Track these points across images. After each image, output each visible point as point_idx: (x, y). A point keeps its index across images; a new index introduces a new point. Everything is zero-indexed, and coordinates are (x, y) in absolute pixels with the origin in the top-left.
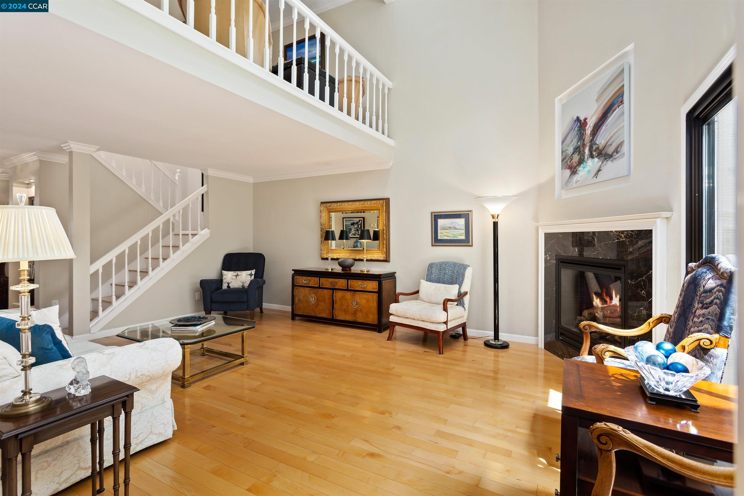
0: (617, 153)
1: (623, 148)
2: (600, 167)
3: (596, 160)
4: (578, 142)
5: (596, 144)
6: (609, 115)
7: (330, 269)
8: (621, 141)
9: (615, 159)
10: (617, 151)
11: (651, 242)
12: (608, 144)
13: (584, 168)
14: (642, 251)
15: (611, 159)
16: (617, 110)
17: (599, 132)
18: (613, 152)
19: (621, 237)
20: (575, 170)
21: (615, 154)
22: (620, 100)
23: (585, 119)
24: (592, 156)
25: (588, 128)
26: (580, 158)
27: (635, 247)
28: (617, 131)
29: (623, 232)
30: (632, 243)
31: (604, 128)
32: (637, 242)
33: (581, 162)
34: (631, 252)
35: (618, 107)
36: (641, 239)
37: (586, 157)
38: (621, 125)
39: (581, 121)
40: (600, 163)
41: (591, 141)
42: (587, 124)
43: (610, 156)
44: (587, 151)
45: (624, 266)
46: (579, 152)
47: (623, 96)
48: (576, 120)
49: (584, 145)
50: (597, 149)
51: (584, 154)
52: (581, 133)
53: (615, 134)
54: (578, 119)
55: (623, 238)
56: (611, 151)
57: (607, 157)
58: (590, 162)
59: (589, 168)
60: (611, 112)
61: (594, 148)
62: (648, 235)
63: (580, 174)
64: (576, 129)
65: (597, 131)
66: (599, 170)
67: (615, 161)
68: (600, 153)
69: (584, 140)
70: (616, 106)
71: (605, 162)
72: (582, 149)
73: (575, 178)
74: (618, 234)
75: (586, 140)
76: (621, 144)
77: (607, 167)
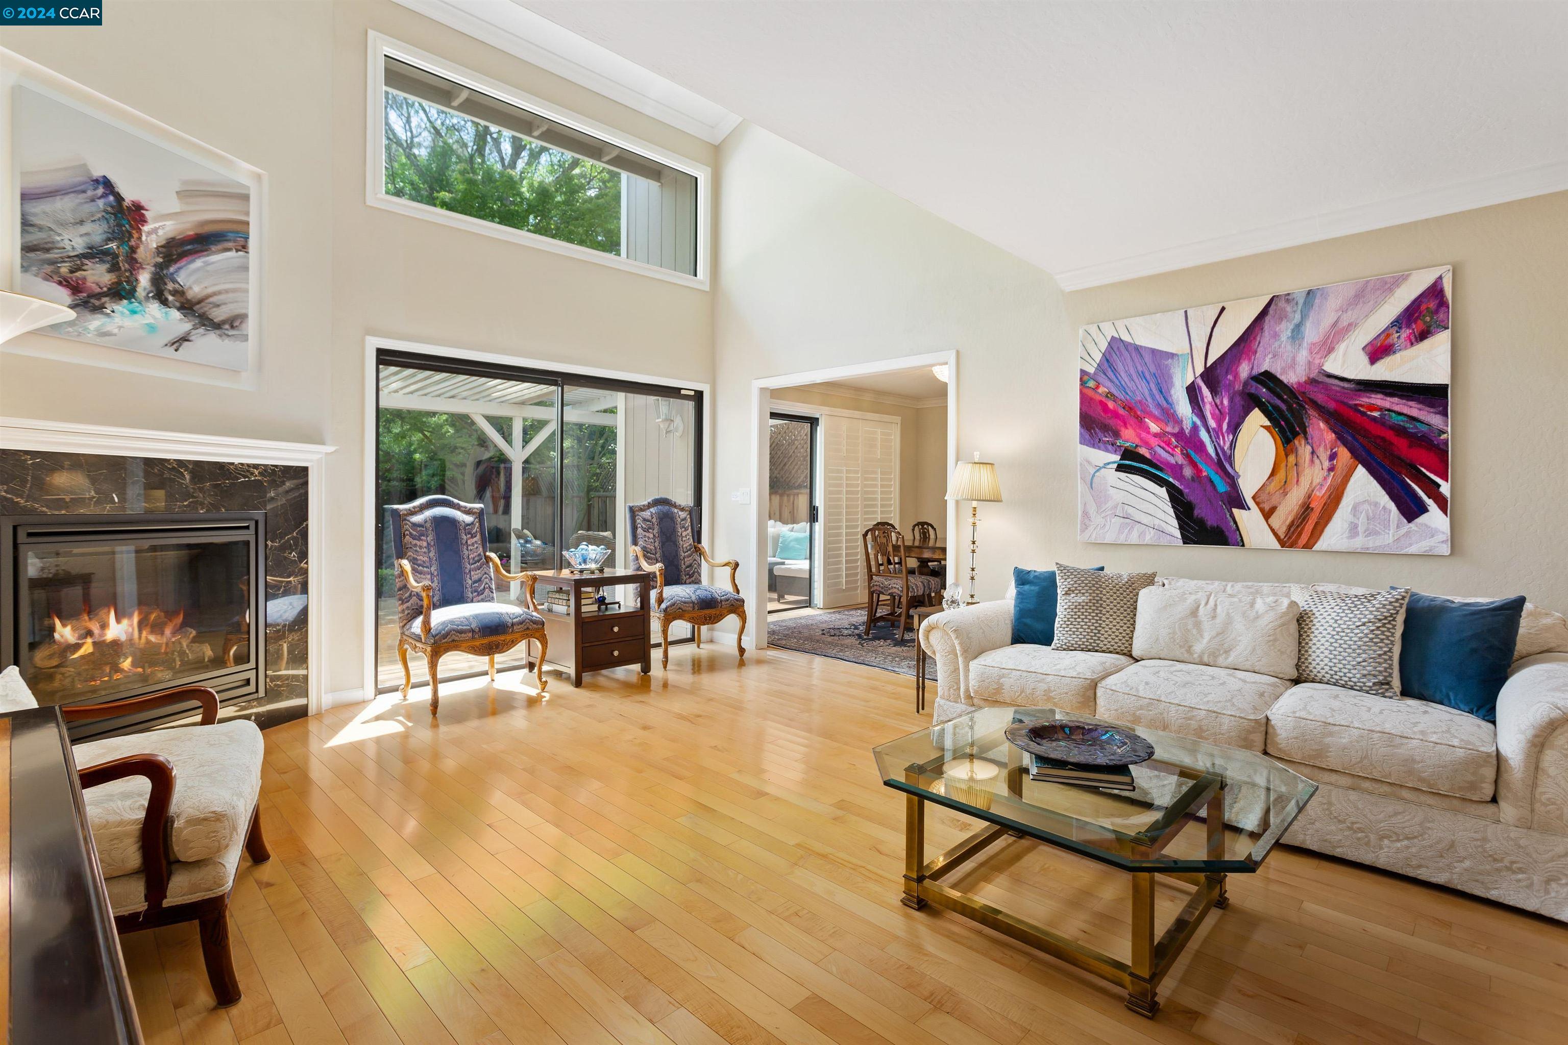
0: (232, 327)
1: (244, 325)
2: (188, 333)
3: (175, 314)
4: (109, 240)
5: (174, 281)
6: (214, 248)
8: (243, 311)
9: (228, 336)
10: (231, 322)
11: (306, 483)
12: (211, 300)
13: (133, 312)
14: (291, 495)
15: (218, 332)
16: (233, 254)
17: (183, 263)
18: (224, 322)
19: (252, 474)
20: (97, 303)
21: (227, 326)
22: (241, 241)
23: (138, 206)
24: (160, 296)
25: (149, 234)
26: (119, 283)
27: (280, 490)
28: (234, 291)
29: (256, 466)
30: (274, 484)
31: (199, 263)
32: (283, 483)
33: (121, 292)
34: (272, 499)
35: (237, 251)
36: (289, 479)
37: (141, 292)
38: (243, 286)
39: (119, 198)
40: (187, 326)
41: (160, 267)
42: (143, 221)
43: (217, 326)
44: (144, 279)
45: (257, 522)
46: (114, 268)
47: (247, 239)
48: (96, 181)
49: (134, 263)
50: (179, 293)
51: (133, 283)
52: (120, 225)
53: (227, 291)
54: (107, 184)
55: (256, 476)
56: (218, 315)
57: (207, 322)
58: (154, 308)
59: (148, 320)
60: (220, 247)
61: (170, 286)
62: (300, 474)
63: (117, 319)
64: (101, 203)
65: (182, 255)
66: (184, 339)
67: (227, 341)
68: (188, 307)
69: (133, 250)
70: (230, 245)
71: (201, 330)
72: (124, 266)
73: (96, 322)
74: (246, 469)
75: (141, 254)
76: (243, 317)
77: (208, 342)
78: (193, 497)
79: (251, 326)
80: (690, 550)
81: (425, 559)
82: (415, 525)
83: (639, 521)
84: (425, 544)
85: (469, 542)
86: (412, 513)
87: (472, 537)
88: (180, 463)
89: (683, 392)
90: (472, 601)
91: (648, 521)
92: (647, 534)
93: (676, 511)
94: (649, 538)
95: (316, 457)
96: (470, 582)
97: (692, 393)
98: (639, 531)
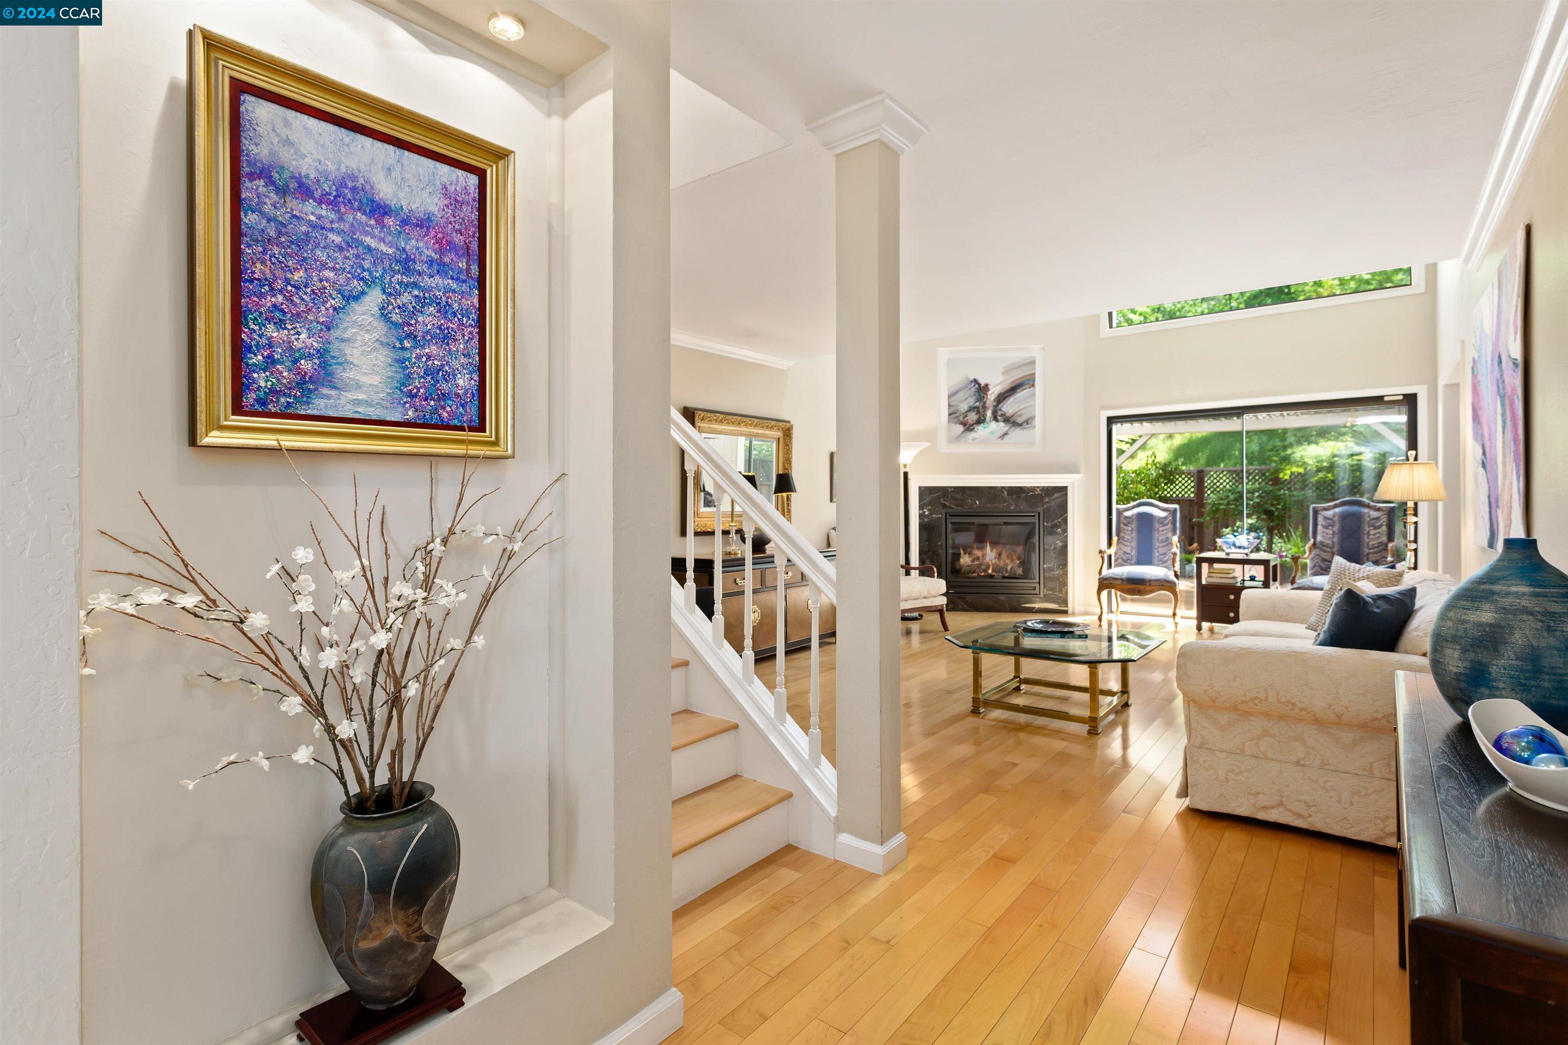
0: (1027, 424)
1: (1033, 421)
2: (1008, 431)
3: (1002, 424)
4: (976, 402)
5: (1001, 410)
6: (1018, 391)
7: (740, 552)
8: (1033, 415)
9: (1025, 428)
10: (1027, 422)
11: (1066, 494)
12: (1017, 414)
13: (985, 428)
14: (1058, 501)
15: (1021, 428)
16: (1028, 390)
17: (1005, 401)
18: (1023, 423)
19: (1036, 491)
20: (972, 428)
21: (1025, 424)
22: (1031, 383)
23: (987, 385)
24: (995, 419)
25: (991, 394)
26: (980, 418)
27: (1052, 498)
28: (1028, 407)
29: (1038, 487)
30: (1047, 495)
31: (1012, 399)
32: (1053, 494)
33: (980, 421)
34: (1047, 502)
35: (1030, 388)
36: (1056, 493)
37: (988, 419)
38: (1032, 403)
39: (979, 385)
40: (1007, 428)
41: (995, 406)
42: (988, 390)
43: (1020, 425)
44: (989, 414)
45: (1039, 513)
46: (978, 412)
47: (1034, 381)
48: (972, 381)
49: (984, 408)
50: (1003, 415)
51: (984, 416)
52: (980, 395)
53: (1024, 408)
54: (975, 381)
55: (1038, 492)
56: (1020, 420)
57: (1016, 424)
58: (993, 425)
59: (991, 429)
60: (1021, 389)
61: (999, 413)
62: (1063, 490)
63: (979, 432)
64: (973, 389)
65: (1004, 399)
66: (1006, 434)
67: (1025, 430)
68: (1007, 420)
69: (985, 403)
70: (1026, 386)
71: (1013, 428)
72: (981, 410)
73: (972, 435)
74: (1033, 489)
75: (987, 405)
76: (1033, 418)
77: (1016, 433)
78: (1008, 502)
79: (1038, 422)
80: (1378, 547)
81: (1129, 538)
82: (1126, 517)
83: (1320, 520)
84: (1130, 529)
85: (1160, 529)
86: (1127, 510)
87: (1164, 526)
88: (1003, 488)
89: (1386, 399)
90: (1158, 566)
91: (1329, 519)
92: (1326, 531)
93: (1366, 510)
94: (1327, 534)
95: (1071, 480)
96: (1157, 554)
97: (1401, 398)
98: (1320, 528)
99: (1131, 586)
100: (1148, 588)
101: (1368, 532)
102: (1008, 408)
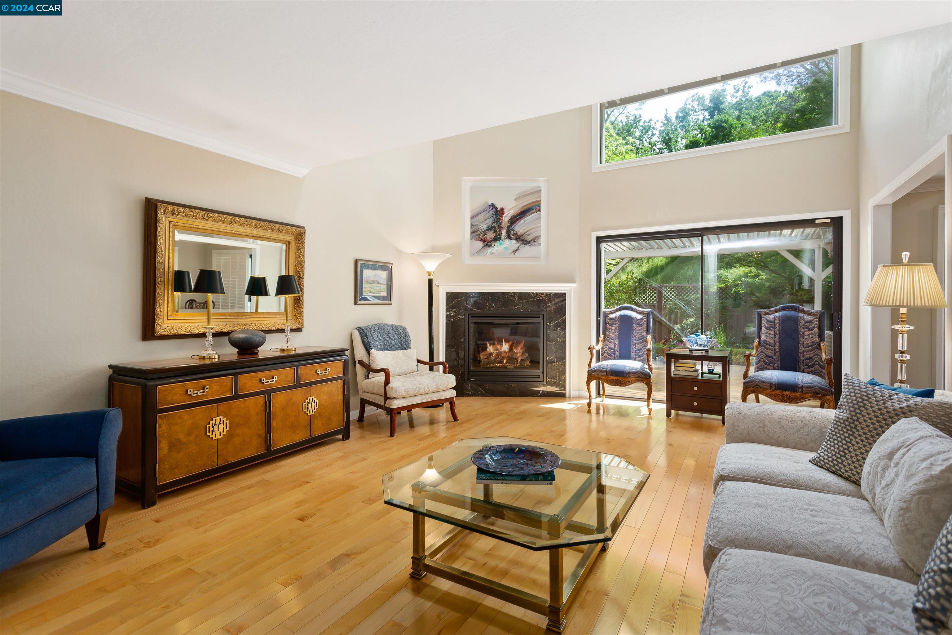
0: (535, 242)
1: (539, 240)
2: (518, 247)
3: (514, 242)
4: (493, 223)
5: (513, 230)
6: (527, 214)
7: (217, 357)
8: (539, 234)
9: (533, 245)
10: (534, 240)
11: (565, 300)
12: (527, 233)
13: (500, 244)
14: (558, 305)
15: (529, 245)
16: (535, 214)
17: (517, 223)
18: (531, 240)
19: (541, 296)
20: (490, 244)
21: (533, 242)
22: (538, 208)
23: (502, 209)
24: (509, 237)
25: (505, 217)
26: (496, 236)
27: (553, 302)
28: (535, 228)
29: (542, 294)
30: (550, 300)
31: (522, 221)
32: (554, 300)
33: (497, 239)
34: (550, 306)
35: (536, 212)
36: (556, 298)
37: (503, 237)
38: (539, 225)
39: (496, 208)
40: (518, 245)
41: (509, 227)
42: (504, 213)
43: (529, 242)
44: (504, 232)
45: (543, 315)
46: (495, 231)
47: (540, 207)
48: (490, 205)
49: (500, 228)
50: (515, 234)
51: (500, 234)
52: (496, 217)
53: (532, 229)
54: (493, 205)
55: (543, 297)
56: (529, 238)
57: (526, 242)
58: (507, 241)
59: (505, 246)
60: (530, 213)
61: (512, 232)
62: (562, 297)
63: (496, 248)
64: (491, 212)
65: (516, 221)
66: (517, 250)
67: (532, 247)
68: (518, 238)
69: (500, 224)
70: (533, 211)
71: (523, 245)
72: (498, 230)
73: (490, 250)
74: (538, 295)
75: (503, 225)
76: (539, 237)
77: (526, 250)
78: (519, 305)
79: (543, 240)
80: (811, 346)
81: (613, 336)
82: (611, 319)
83: (764, 322)
84: (614, 328)
85: (637, 329)
86: (612, 313)
87: (640, 326)
88: (514, 293)
89: (817, 221)
90: (635, 360)
91: (771, 322)
92: (769, 332)
93: (802, 315)
94: (770, 334)
95: (568, 288)
96: (635, 350)
97: (829, 220)
98: (763, 329)
99: (613, 378)
100: (627, 379)
101: (804, 333)
102: (520, 228)
